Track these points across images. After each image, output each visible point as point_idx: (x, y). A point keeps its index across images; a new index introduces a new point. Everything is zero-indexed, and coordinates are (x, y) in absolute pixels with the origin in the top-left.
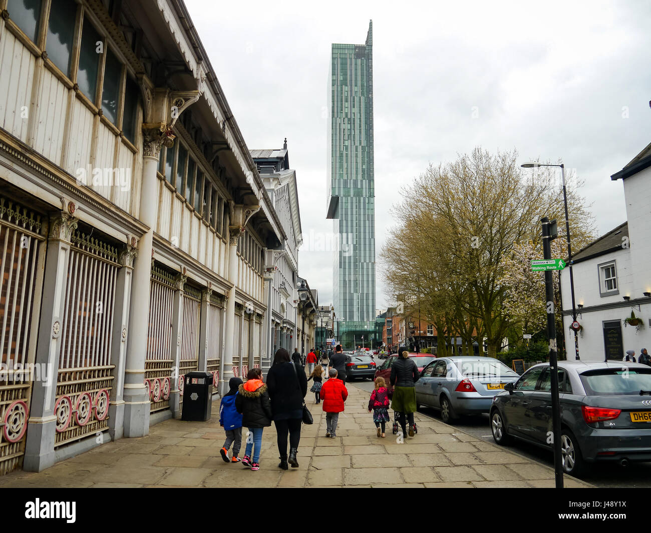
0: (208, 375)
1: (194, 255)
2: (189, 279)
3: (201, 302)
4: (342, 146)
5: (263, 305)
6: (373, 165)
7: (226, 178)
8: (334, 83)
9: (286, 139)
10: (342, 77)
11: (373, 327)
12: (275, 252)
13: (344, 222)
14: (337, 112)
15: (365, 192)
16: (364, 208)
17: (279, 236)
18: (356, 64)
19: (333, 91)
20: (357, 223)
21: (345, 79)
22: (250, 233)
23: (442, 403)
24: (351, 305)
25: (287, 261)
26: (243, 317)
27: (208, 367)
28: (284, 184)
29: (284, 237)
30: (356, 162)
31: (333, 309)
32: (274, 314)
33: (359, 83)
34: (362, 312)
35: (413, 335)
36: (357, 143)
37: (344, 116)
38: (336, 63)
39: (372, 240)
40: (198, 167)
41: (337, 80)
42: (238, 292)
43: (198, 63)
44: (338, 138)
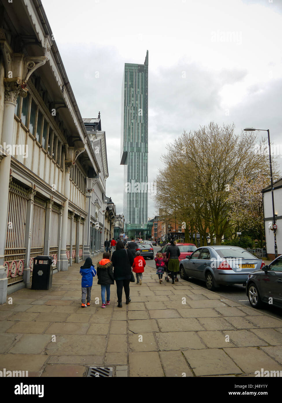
0: (50, 258)
1: (42, 176)
2: (38, 193)
3: (46, 209)
4: (130, 123)
5: (85, 212)
6: (147, 134)
7: (64, 129)
8: (126, 86)
9: (99, 112)
10: (130, 83)
11: (146, 227)
12: (93, 180)
13: (131, 167)
14: (127, 103)
15: (143, 150)
16: (142, 159)
17: (96, 170)
18: (139, 76)
19: (125, 91)
20: (138, 167)
21: (132, 84)
22: (78, 167)
23: (206, 277)
24: (134, 214)
25: (99, 187)
26: (73, 219)
27: (50, 252)
28: (99, 139)
29: (99, 171)
30: (138, 132)
31: (123, 217)
32: (92, 218)
33: (140, 87)
34: (140, 218)
35: (170, 232)
36: (139, 122)
37: (131, 105)
38: (127, 74)
39: (146, 177)
40: (45, 118)
41: (128, 84)
42: (70, 203)
43: (45, 37)
44: (127, 118)
